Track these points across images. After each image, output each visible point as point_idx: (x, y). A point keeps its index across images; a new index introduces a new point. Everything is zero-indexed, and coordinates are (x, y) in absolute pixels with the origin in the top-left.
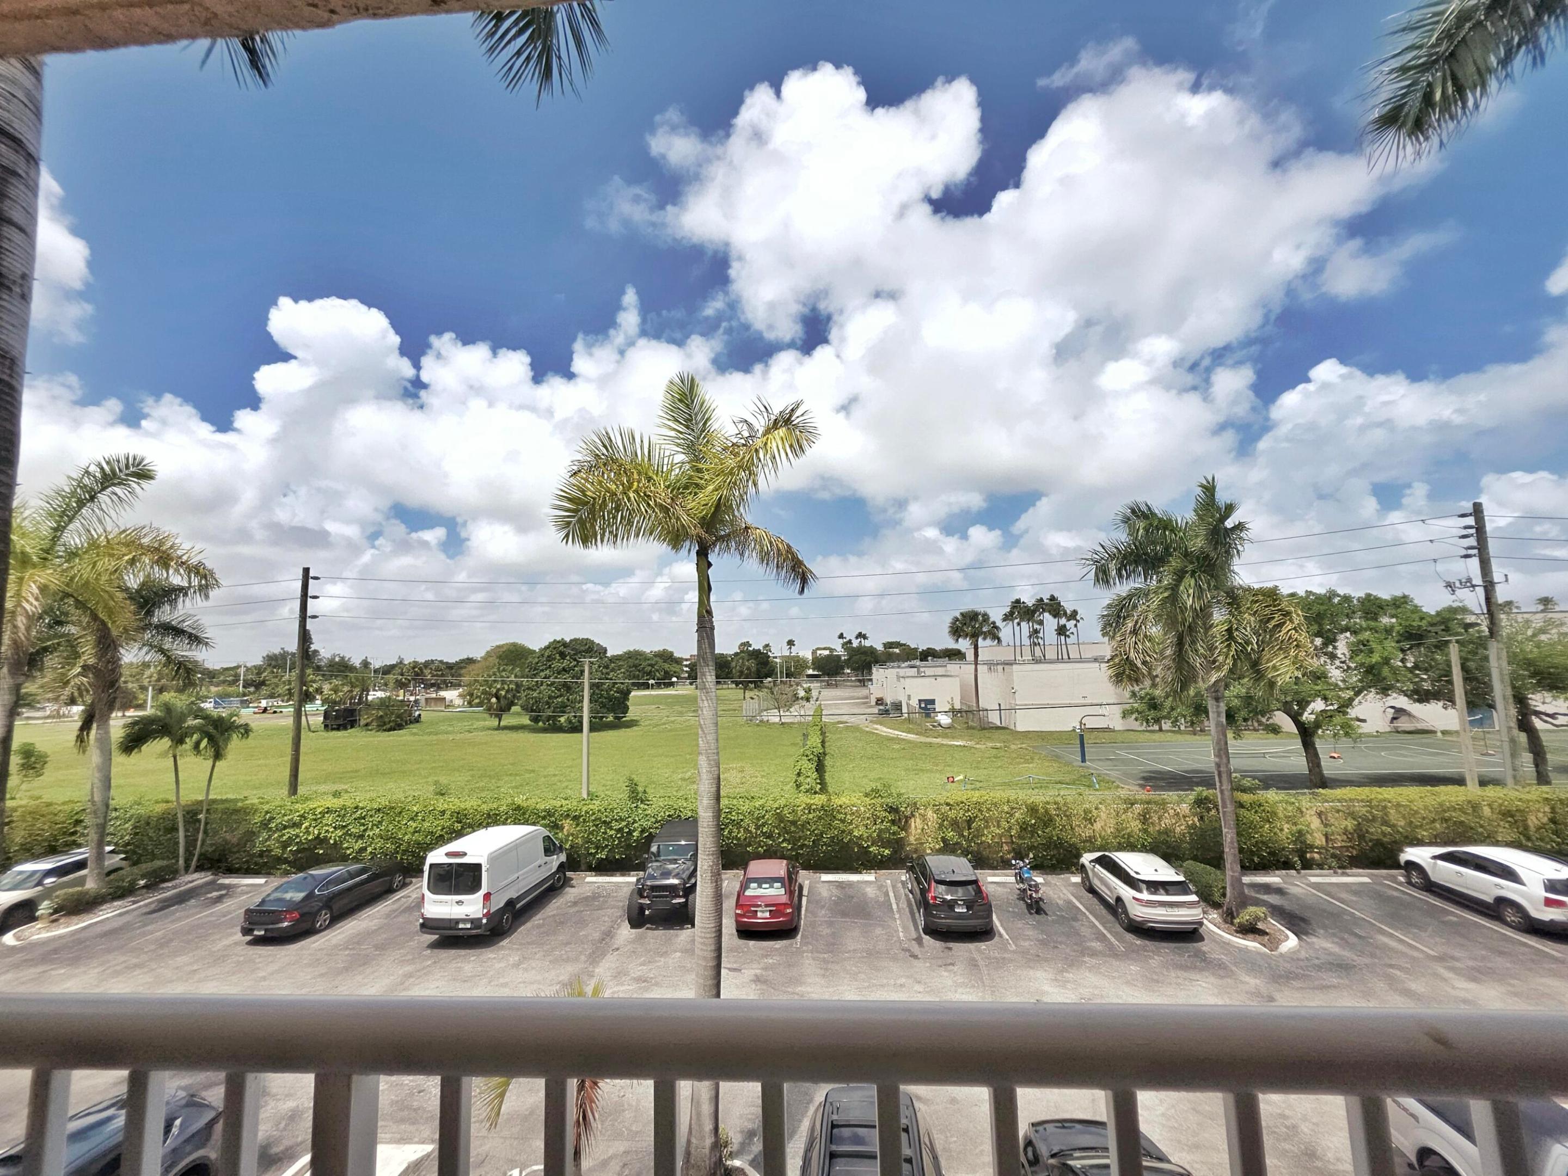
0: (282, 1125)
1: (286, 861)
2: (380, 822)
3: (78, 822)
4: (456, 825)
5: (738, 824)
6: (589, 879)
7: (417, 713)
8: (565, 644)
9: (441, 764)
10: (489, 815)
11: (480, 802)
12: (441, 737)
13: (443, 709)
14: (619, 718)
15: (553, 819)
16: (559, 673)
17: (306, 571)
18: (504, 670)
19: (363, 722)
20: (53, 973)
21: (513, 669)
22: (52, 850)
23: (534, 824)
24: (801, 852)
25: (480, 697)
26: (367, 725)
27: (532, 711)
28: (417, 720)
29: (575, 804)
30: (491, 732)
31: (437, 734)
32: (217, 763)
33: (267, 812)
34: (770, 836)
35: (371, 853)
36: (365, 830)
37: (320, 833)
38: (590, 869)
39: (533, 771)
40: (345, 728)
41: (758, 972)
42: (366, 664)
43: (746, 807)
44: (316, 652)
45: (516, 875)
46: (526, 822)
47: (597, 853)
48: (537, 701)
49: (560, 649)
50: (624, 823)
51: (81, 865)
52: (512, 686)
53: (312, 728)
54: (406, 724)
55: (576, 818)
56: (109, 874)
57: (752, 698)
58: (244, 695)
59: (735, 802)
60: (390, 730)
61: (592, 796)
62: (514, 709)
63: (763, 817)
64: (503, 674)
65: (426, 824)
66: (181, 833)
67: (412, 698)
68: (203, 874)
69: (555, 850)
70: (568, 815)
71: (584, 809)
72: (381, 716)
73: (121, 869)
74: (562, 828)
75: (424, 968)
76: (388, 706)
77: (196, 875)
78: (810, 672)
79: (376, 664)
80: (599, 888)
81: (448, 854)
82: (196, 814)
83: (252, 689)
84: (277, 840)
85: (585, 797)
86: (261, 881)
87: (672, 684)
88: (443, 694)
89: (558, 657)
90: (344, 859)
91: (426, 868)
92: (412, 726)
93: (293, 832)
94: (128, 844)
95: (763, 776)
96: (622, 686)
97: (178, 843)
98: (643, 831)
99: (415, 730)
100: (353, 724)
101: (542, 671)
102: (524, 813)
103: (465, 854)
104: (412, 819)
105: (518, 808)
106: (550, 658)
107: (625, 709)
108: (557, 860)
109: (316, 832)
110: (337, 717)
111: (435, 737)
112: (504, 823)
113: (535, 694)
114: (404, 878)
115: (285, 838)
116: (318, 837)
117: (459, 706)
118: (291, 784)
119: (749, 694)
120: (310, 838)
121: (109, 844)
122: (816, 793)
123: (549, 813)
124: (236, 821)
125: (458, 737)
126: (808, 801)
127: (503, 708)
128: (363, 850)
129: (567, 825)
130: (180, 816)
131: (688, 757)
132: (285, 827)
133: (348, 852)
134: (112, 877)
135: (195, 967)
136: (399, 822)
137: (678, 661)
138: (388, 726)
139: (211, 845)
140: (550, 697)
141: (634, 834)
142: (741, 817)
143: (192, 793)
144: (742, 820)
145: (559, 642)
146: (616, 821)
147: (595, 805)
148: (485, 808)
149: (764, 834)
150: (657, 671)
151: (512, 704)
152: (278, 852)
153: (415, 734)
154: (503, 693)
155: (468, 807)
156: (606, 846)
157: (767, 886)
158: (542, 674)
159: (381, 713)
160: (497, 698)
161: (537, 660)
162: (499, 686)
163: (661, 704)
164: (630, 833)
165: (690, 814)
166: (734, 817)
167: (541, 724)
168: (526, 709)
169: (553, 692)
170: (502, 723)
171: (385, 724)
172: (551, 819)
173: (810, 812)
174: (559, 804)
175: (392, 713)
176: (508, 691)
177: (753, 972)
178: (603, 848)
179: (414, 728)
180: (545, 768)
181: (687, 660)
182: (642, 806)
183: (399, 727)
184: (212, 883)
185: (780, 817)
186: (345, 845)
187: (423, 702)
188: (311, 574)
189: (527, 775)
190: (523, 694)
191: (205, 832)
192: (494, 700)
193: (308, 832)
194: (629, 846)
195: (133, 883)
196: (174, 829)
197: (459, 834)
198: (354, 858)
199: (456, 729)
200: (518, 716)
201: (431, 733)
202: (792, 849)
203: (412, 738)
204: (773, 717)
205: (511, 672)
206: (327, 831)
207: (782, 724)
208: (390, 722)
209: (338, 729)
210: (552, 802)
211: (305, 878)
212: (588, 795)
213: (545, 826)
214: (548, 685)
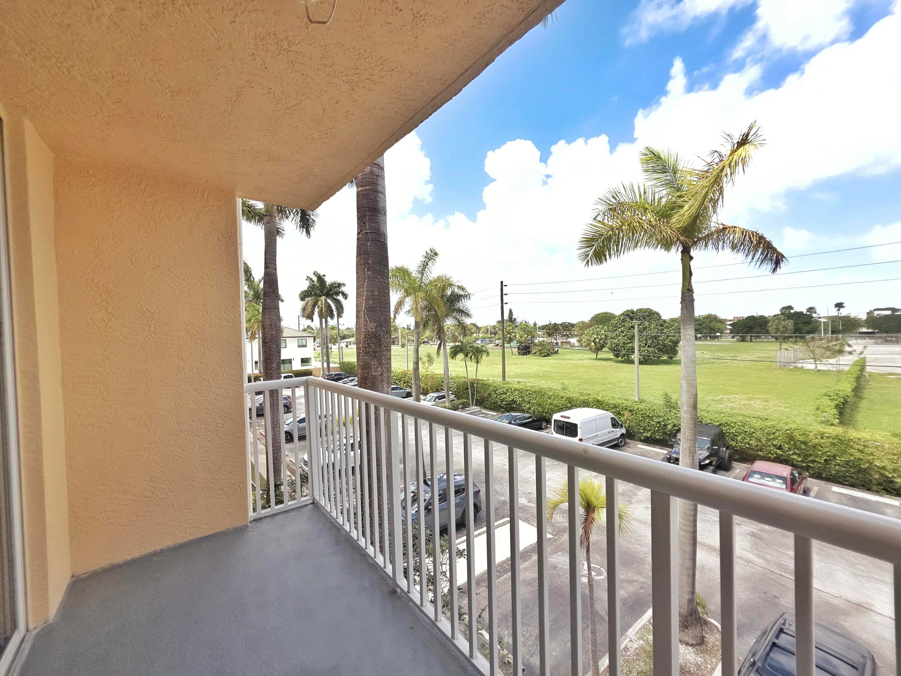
0: (500, 504)
1: (502, 407)
2: (536, 397)
3: (443, 382)
4: (568, 404)
5: (751, 435)
6: (639, 446)
7: (556, 349)
8: (632, 312)
9: (566, 375)
10: (584, 402)
11: (580, 395)
12: (568, 362)
13: (569, 347)
14: (671, 358)
15: (618, 409)
16: (629, 329)
17: (502, 282)
18: (598, 328)
19: (533, 352)
20: (440, 431)
21: (603, 327)
22: (437, 391)
23: (607, 410)
24: (812, 465)
25: (585, 342)
26: (535, 353)
27: (615, 350)
28: (557, 352)
29: (631, 403)
30: (592, 361)
31: (565, 360)
32: (478, 365)
33: (495, 387)
34: (780, 448)
35: (533, 411)
36: (530, 400)
37: (513, 399)
38: (641, 441)
39: (613, 384)
40: (526, 355)
41: (754, 530)
42: (535, 324)
43: (758, 424)
44: (515, 319)
45: (596, 434)
46: (603, 409)
47: (644, 432)
48: (617, 345)
49: (630, 315)
50: (661, 419)
51: (444, 397)
52: (603, 337)
53: (514, 353)
54: (552, 354)
55: (630, 411)
56: (451, 401)
57: (786, 349)
58: (491, 338)
59: (748, 419)
60: (545, 356)
61: (642, 401)
62: (604, 349)
63: (774, 433)
64: (598, 330)
65: (555, 402)
66: (470, 391)
67: (555, 342)
68: (477, 407)
69: (618, 426)
70: (626, 409)
71: (636, 407)
72: (540, 350)
73: (454, 400)
74: (623, 415)
75: (553, 465)
76: (543, 345)
77: (475, 407)
78: (864, 330)
79: (540, 324)
80: (645, 452)
81: (562, 416)
82: (473, 384)
83: (493, 336)
84: (499, 398)
85: (637, 400)
86: (495, 414)
87: (717, 337)
88: (570, 340)
89: (628, 319)
90: (523, 411)
91: (553, 421)
92: (554, 355)
93: (505, 396)
94: (456, 392)
95: (786, 407)
96: (673, 338)
97: (469, 394)
98: (674, 426)
99: (555, 357)
100: (529, 352)
101: (620, 328)
102: (602, 404)
103: (569, 418)
104: (549, 398)
105: (598, 401)
106: (624, 321)
107: (675, 352)
108: (619, 432)
109: (512, 398)
110: (523, 349)
111: (564, 362)
112: (591, 407)
113: (616, 341)
114: (547, 425)
115: (502, 398)
116: (513, 400)
117: (577, 346)
118: (503, 376)
119: (785, 346)
120: (510, 399)
121: (451, 391)
122: (832, 425)
123: (615, 407)
124: (485, 388)
125: (576, 362)
126: (822, 430)
127: (599, 348)
128: (530, 408)
129: (627, 414)
130: (469, 383)
131: (721, 386)
132: (502, 394)
133: (525, 408)
134: (452, 402)
135: (475, 440)
136: (543, 398)
137: (722, 321)
138: (543, 355)
139: (479, 397)
140: (624, 343)
141: (669, 427)
142: (752, 430)
143: (472, 376)
144: (753, 433)
145: (629, 311)
146: (656, 417)
147: (642, 406)
148: (582, 398)
149: (774, 446)
150: (704, 328)
151: (603, 346)
152: (499, 403)
153: (555, 359)
154: (598, 340)
155: (574, 396)
156: (650, 430)
157: (770, 479)
158: (620, 330)
159: (540, 348)
160: (595, 343)
161: (616, 322)
162: (595, 336)
163: (705, 350)
164: (665, 425)
165: (709, 421)
166: (747, 429)
167: (620, 358)
168: (612, 350)
169: (626, 340)
170: (598, 357)
171: (542, 353)
172: (617, 410)
173: (822, 438)
174: (621, 402)
175: (545, 349)
176: (600, 339)
177: (750, 529)
178: (648, 431)
179: (555, 356)
180: (620, 383)
181: (730, 321)
182: (674, 411)
183: (548, 355)
184: (480, 411)
185: (791, 438)
186: (523, 405)
187: (560, 344)
188: (504, 284)
189: (609, 385)
190: (609, 341)
191: (477, 391)
192: (593, 344)
193: (509, 397)
194: (665, 433)
195: (458, 406)
196: (467, 389)
197: (570, 408)
198: (527, 411)
199: (575, 358)
200: (606, 354)
201: (562, 359)
202: (802, 461)
203: (554, 361)
204: (810, 365)
205: (602, 328)
206: (516, 398)
207: (818, 370)
208: (544, 352)
209: (523, 354)
210: (617, 400)
211: (508, 415)
212: (639, 399)
213: (613, 413)
214: (623, 336)
